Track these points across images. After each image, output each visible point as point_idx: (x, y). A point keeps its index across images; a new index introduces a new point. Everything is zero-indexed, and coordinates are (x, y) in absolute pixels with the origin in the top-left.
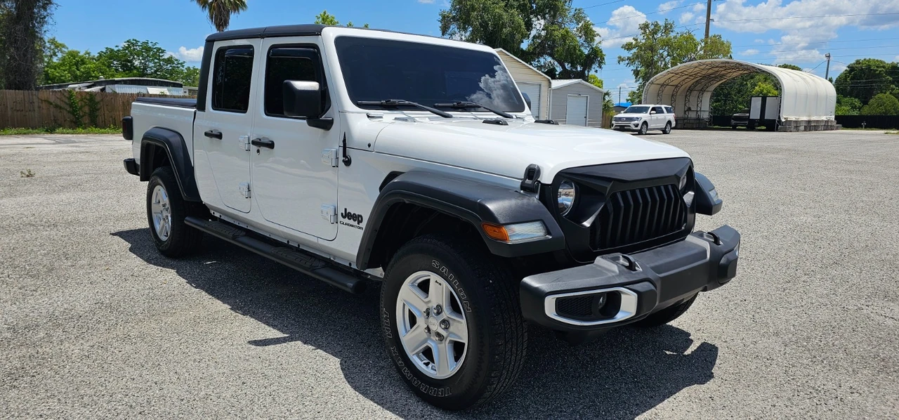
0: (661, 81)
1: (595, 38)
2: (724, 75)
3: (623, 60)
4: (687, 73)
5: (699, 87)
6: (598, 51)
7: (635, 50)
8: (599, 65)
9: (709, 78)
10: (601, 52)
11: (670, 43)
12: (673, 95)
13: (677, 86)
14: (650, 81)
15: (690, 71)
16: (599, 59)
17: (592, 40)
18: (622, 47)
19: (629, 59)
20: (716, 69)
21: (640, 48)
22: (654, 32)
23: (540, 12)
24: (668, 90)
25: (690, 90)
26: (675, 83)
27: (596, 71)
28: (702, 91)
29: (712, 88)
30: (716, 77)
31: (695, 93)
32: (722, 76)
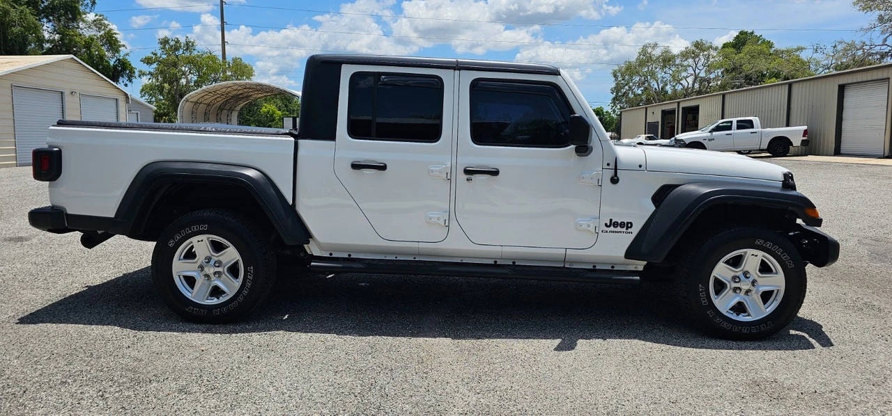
0: (195, 100)
1: (120, 49)
2: (250, 96)
3: (144, 74)
4: (220, 93)
5: (228, 107)
6: (126, 63)
7: (155, 65)
8: (129, 79)
9: (237, 98)
10: (130, 65)
11: (195, 62)
12: (205, 113)
13: (208, 105)
14: (184, 98)
15: (224, 90)
16: (128, 72)
17: (118, 51)
18: (141, 61)
19: (150, 73)
20: (246, 90)
21: (160, 62)
22: (177, 49)
23: (49, 12)
24: (202, 108)
25: (221, 109)
26: (207, 102)
27: (126, 85)
28: (231, 110)
29: (239, 108)
30: (243, 98)
31: (225, 112)
32: (248, 97)
